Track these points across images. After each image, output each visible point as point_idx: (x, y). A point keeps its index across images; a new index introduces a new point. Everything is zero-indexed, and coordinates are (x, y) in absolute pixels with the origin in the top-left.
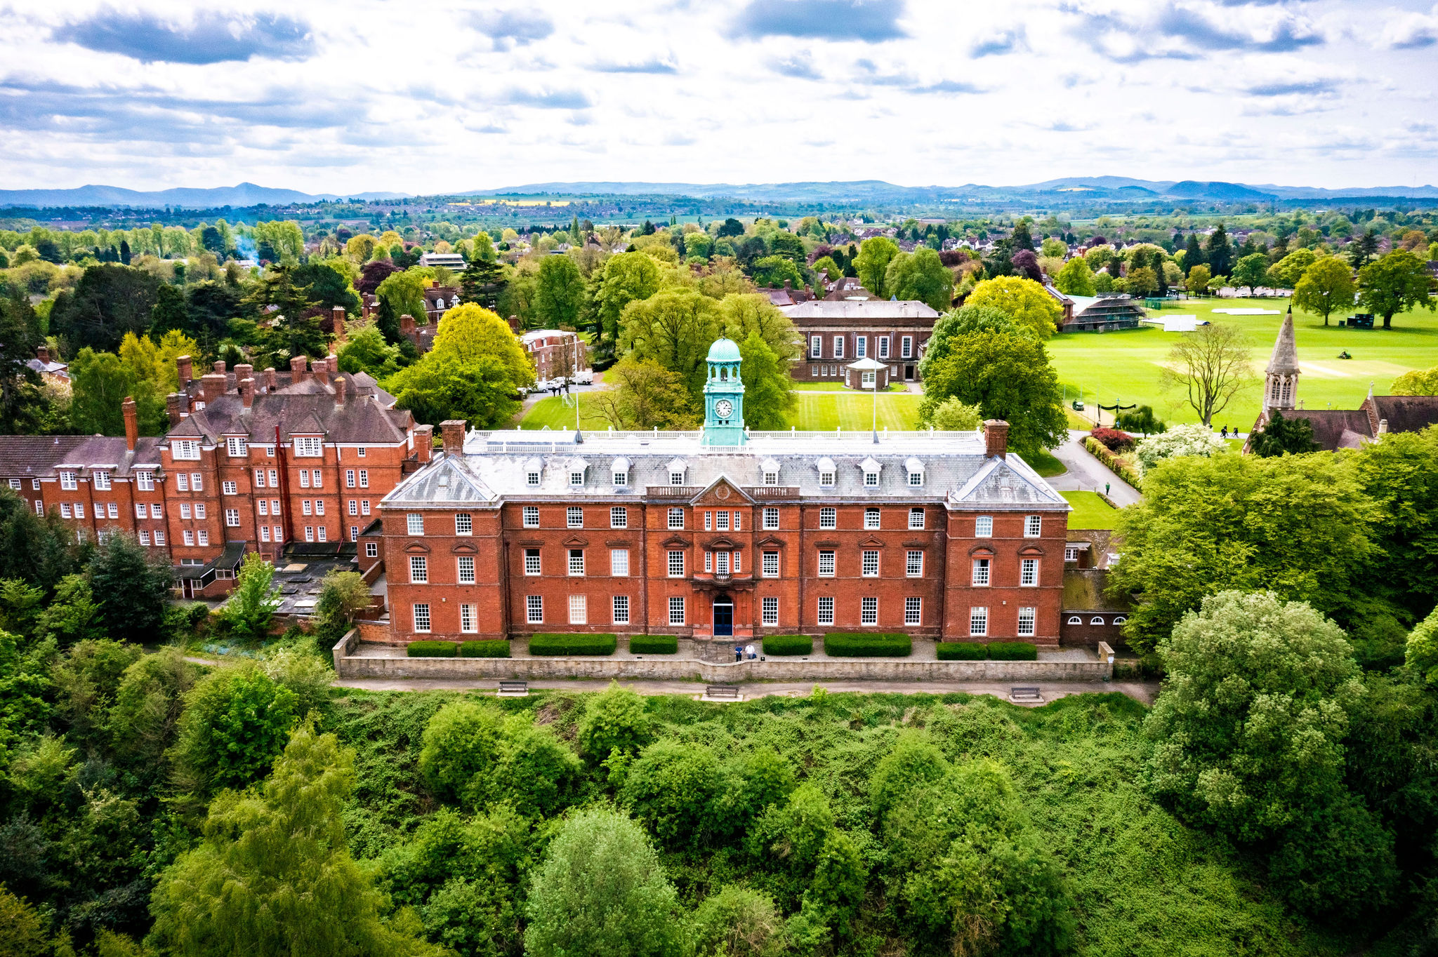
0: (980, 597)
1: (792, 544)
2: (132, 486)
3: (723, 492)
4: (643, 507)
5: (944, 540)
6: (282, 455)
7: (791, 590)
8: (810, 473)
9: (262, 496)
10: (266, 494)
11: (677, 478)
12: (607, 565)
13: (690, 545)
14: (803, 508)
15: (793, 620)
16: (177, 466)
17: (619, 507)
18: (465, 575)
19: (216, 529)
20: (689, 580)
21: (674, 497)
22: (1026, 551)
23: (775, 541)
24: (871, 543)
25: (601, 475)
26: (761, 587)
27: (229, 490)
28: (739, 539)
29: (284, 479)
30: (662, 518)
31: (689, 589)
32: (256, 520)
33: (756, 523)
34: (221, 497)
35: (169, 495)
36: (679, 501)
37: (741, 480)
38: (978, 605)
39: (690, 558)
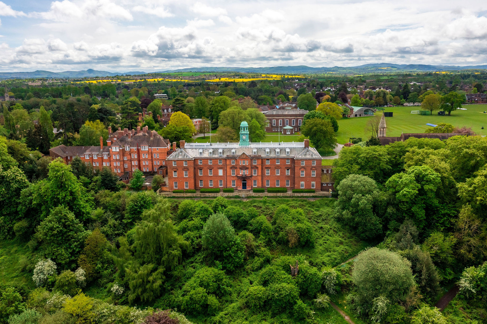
0: (302, 179)
1: (260, 167)
2: (102, 158)
3: (244, 156)
4: (226, 159)
5: (294, 167)
6: (138, 150)
7: (260, 178)
8: (264, 152)
9: (133, 160)
10: (134, 160)
11: (233, 153)
12: (218, 173)
13: (236, 168)
14: (262, 159)
15: (260, 185)
16: (113, 153)
17: (220, 160)
18: (186, 175)
19: (122, 168)
20: (237, 176)
21: (233, 157)
22: (312, 168)
23: (256, 167)
24: (278, 167)
25: (217, 153)
26: (253, 178)
27: (125, 159)
28: (247, 166)
29: (139, 156)
30: (230, 162)
31: (236, 178)
32: (132, 166)
33: (251, 163)
34: (123, 161)
35: (111, 160)
36: (234, 158)
37: (248, 153)
38: (302, 181)
39: (237, 171)
